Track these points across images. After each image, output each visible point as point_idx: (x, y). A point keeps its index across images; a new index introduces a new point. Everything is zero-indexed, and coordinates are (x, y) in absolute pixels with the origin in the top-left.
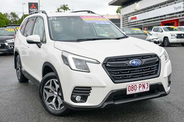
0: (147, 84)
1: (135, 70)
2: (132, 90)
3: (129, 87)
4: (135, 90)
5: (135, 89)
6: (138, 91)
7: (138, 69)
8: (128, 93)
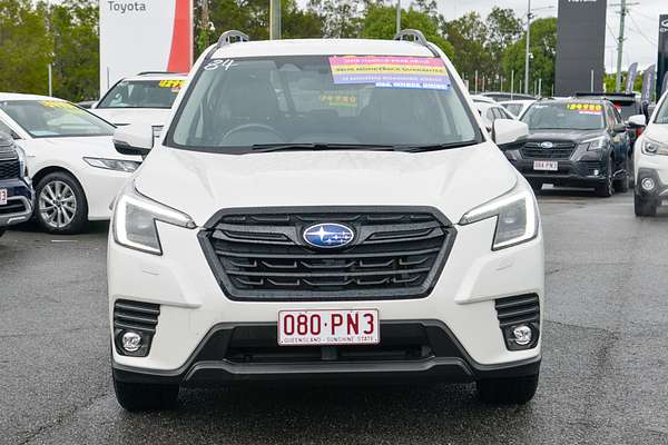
0: (369, 318)
1: (324, 263)
2: (302, 330)
3: (289, 320)
4: (312, 333)
5: (315, 330)
6: (325, 338)
7: (335, 259)
8: (284, 340)
